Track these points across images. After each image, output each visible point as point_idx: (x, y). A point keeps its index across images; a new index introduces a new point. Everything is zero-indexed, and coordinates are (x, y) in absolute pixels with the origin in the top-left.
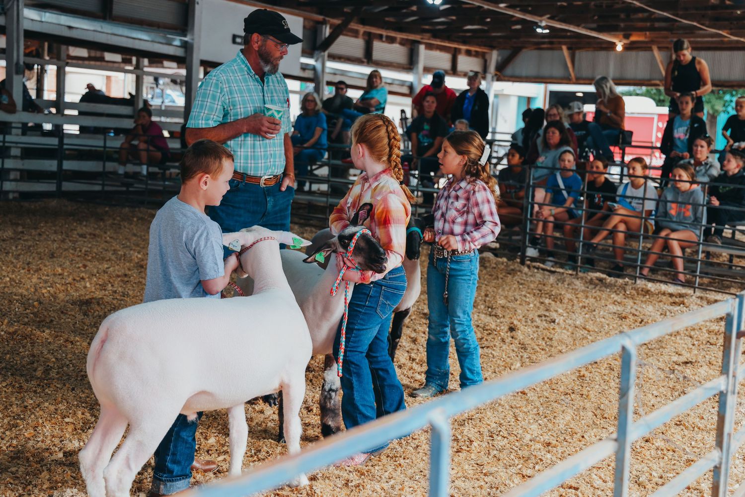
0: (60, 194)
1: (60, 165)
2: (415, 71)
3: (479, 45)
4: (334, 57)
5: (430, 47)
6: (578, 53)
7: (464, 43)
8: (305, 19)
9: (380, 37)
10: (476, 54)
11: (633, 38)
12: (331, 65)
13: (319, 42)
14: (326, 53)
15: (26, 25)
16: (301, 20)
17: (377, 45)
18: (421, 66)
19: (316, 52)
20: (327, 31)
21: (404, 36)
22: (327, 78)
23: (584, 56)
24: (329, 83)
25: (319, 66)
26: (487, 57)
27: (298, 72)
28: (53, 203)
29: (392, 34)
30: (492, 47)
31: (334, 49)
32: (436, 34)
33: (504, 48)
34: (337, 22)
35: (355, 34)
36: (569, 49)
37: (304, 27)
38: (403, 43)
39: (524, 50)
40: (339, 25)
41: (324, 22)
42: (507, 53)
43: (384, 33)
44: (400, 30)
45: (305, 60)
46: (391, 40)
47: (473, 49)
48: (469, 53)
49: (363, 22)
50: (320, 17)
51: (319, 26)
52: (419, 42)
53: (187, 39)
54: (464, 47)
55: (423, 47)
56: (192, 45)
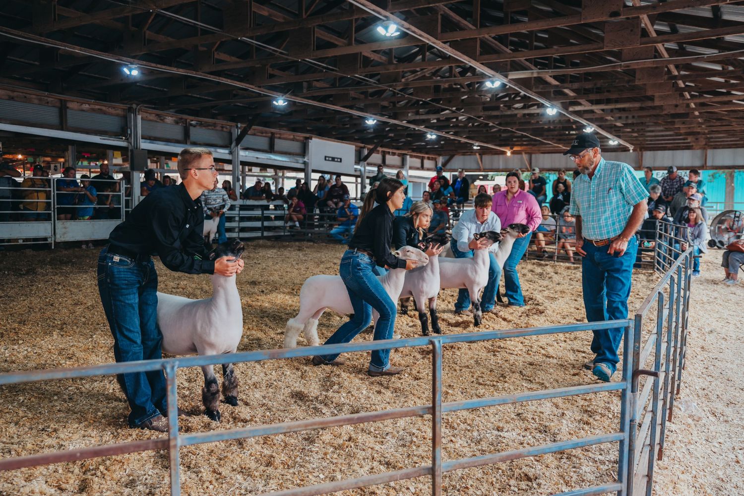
0: (263, 238)
1: (263, 224)
2: (405, 169)
3: (434, 154)
4: (369, 164)
5: (411, 156)
6: (483, 156)
7: (427, 153)
8: (356, 146)
9: (389, 153)
10: (432, 159)
11: (515, 149)
12: (368, 168)
13: (362, 157)
14: (366, 163)
15: (241, 159)
16: (354, 146)
17: (388, 157)
18: (408, 166)
19: (361, 162)
20: (366, 152)
21: (400, 152)
22: (367, 175)
23: (486, 158)
24: (368, 177)
25: (362, 169)
26: (437, 160)
27: (353, 173)
28: (261, 242)
29: (394, 151)
30: (440, 155)
31: (370, 160)
32: (414, 150)
33: (446, 155)
34: (371, 147)
35: (378, 152)
36: (479, 154)
37: (356, 150)
38: (399, 155)
39: (456, 156)
40: (372, 149)
41: (364, 147)
42: (447, 157)
43: (391, 151)
44: (398, 149)
45: (356, 167)
46: (394, 154)
47: (431, 156)
48: (429, 158)
49: (382, 146)
50: (362, 145)
51: (362, 149)
52: (407, 154)
53: (306, 159)
54: (426, 156)
55: (408, 157)
56: (308, 163)
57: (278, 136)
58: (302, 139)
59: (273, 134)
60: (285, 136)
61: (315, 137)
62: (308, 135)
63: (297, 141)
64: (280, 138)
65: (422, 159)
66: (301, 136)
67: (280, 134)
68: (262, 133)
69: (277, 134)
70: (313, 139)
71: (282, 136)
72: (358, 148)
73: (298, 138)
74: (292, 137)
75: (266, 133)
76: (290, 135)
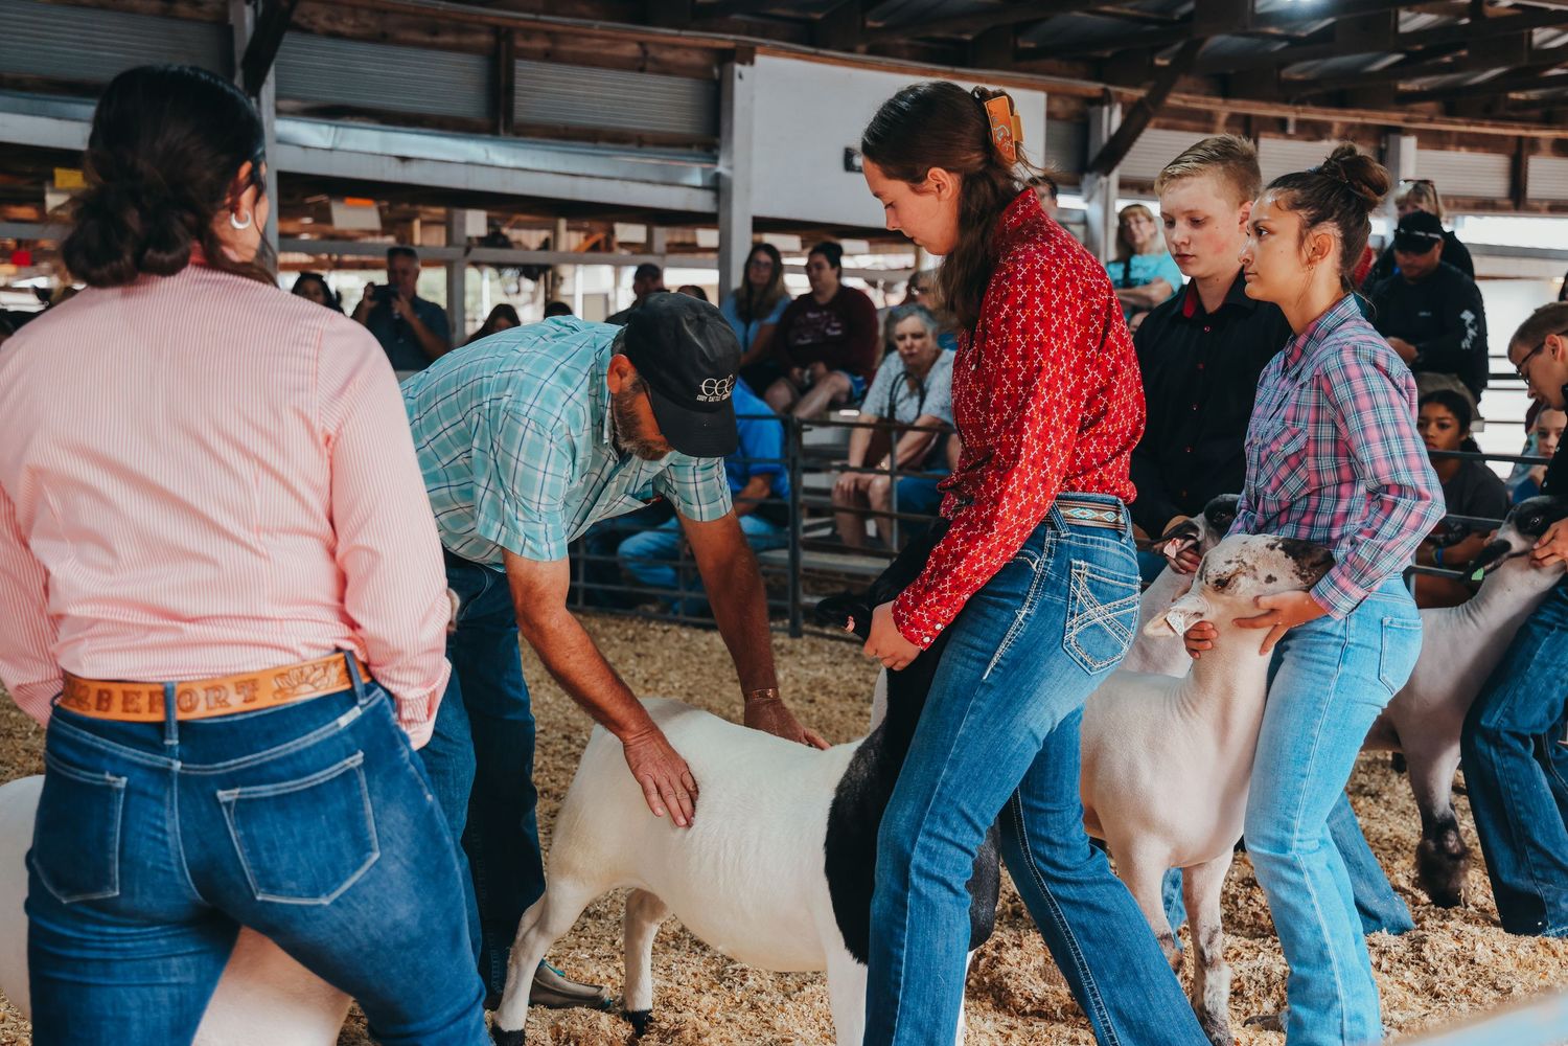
5: (1436, 140)
8: (1052, 95)
9: (1278, 125)
13: (1094, 150)
14: (1114, 177)
16: (1041, 96)
17: (1271, 148)
19: (1088, 178)
20: (1113, 119)
21: (1353, 117)
25: (1095, 213)
29: (1316, 115)
31: (1133, 164)
32: (1453, 107)
34: (1138, 93)
35: (1204, 123)
37: (1051, 117)
40: (1143, 101)
41: (1105, 99)
43: (1291, 114)
44: (1340, 101)
46: (1313, 131)
50: (1094, 88)
51: (1093, 110)
52: (1399, 131)
53: (721, 168)
54: (1546, 135)
55: (1409, 144)
56: (729, 182)
57: (539, 44)
58: (696, 58)
59: (502, 34)
60: (585, 46)
61: (774, 52)
62: (726, 40)
63: (665, 69)
64: (549, 56)
65: (1518, 157)
66: (691, 42)
67: (551, 35)
68: (435, 33)
69: (529, 34)
70: (759, 59)
71: (567, 48)
72: (1073, 105)
73: (668, 56)
74: (630, 50)
75: (461, 28)
76: (617, 41)
